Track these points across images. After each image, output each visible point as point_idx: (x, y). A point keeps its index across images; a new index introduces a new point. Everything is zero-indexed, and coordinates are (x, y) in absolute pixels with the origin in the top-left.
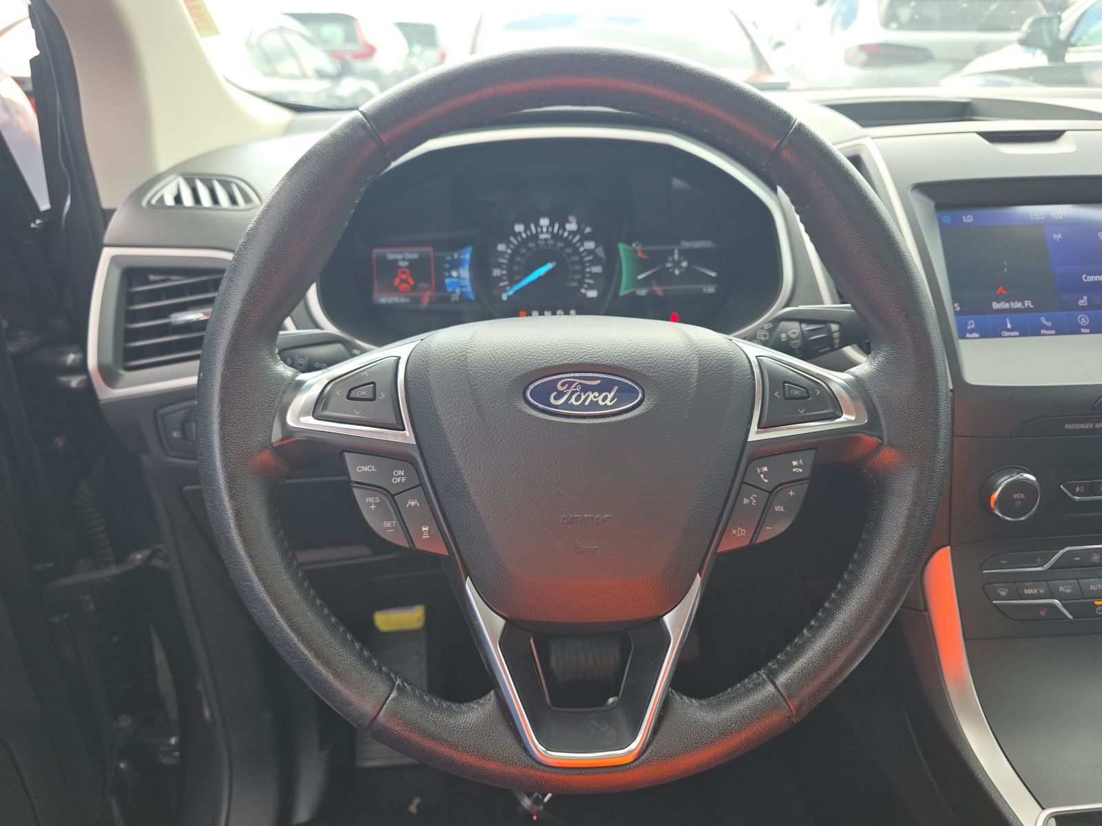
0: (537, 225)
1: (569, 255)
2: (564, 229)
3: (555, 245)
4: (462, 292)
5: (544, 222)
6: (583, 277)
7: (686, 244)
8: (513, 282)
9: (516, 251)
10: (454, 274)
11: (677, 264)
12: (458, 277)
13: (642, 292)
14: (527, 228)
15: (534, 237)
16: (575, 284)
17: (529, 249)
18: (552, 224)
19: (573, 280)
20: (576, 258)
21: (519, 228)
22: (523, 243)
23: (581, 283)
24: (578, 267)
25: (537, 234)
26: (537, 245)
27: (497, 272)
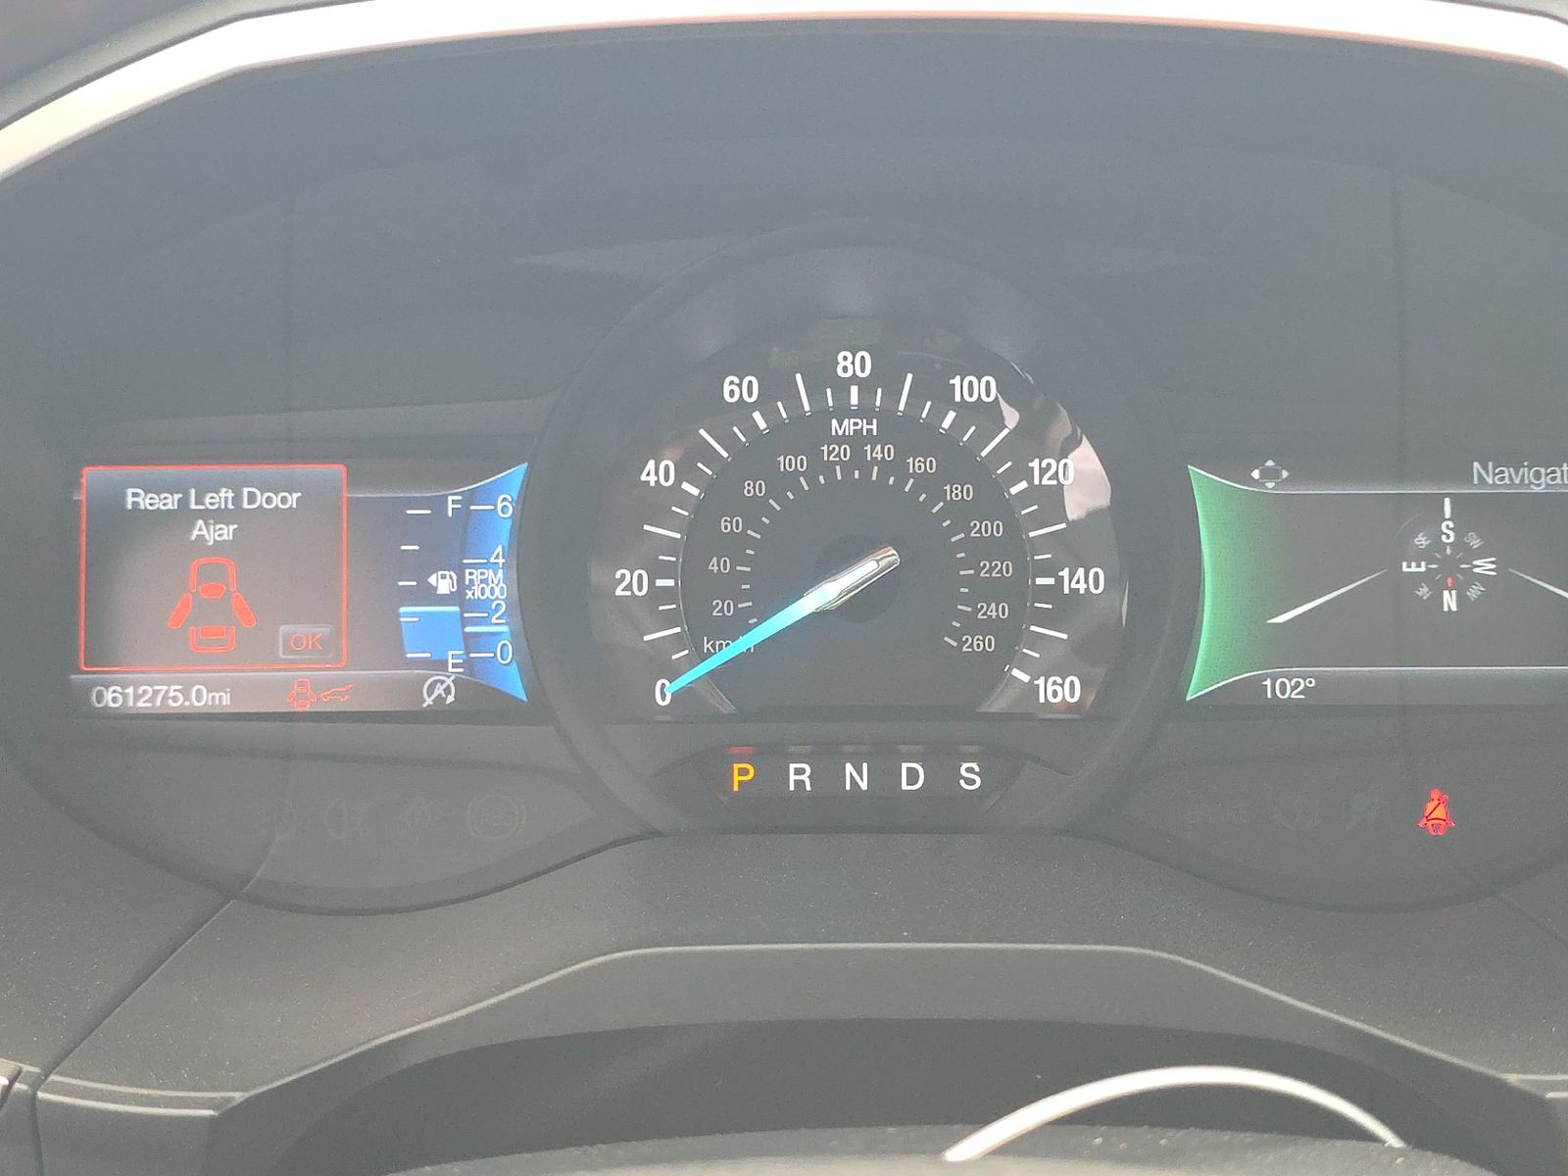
0: (823, 376)
1: (961, 513)
2: (944, 399)
3: (897, 467)
4: (469, 664)
5: (852, 364)
6: (1023, 614)
7: (1490, 478)
8: (702, 631)
9: (721, 494)
10: (443, 584)
11: (1450, 569)
12: (458, 597)
13: (1290, 686)
14: (775, 388)
15: (809, 432)
16: (979, 644)
17: (780, 483)
18: (885, 377)
19: (973, 626)
20: (995, 529)
21: (735, 389)
22: (756, 456)
23: (1010, 637)
24: (1005, 568)
25: (822, 415)
26: (818, 465)
27: (630, 582)
